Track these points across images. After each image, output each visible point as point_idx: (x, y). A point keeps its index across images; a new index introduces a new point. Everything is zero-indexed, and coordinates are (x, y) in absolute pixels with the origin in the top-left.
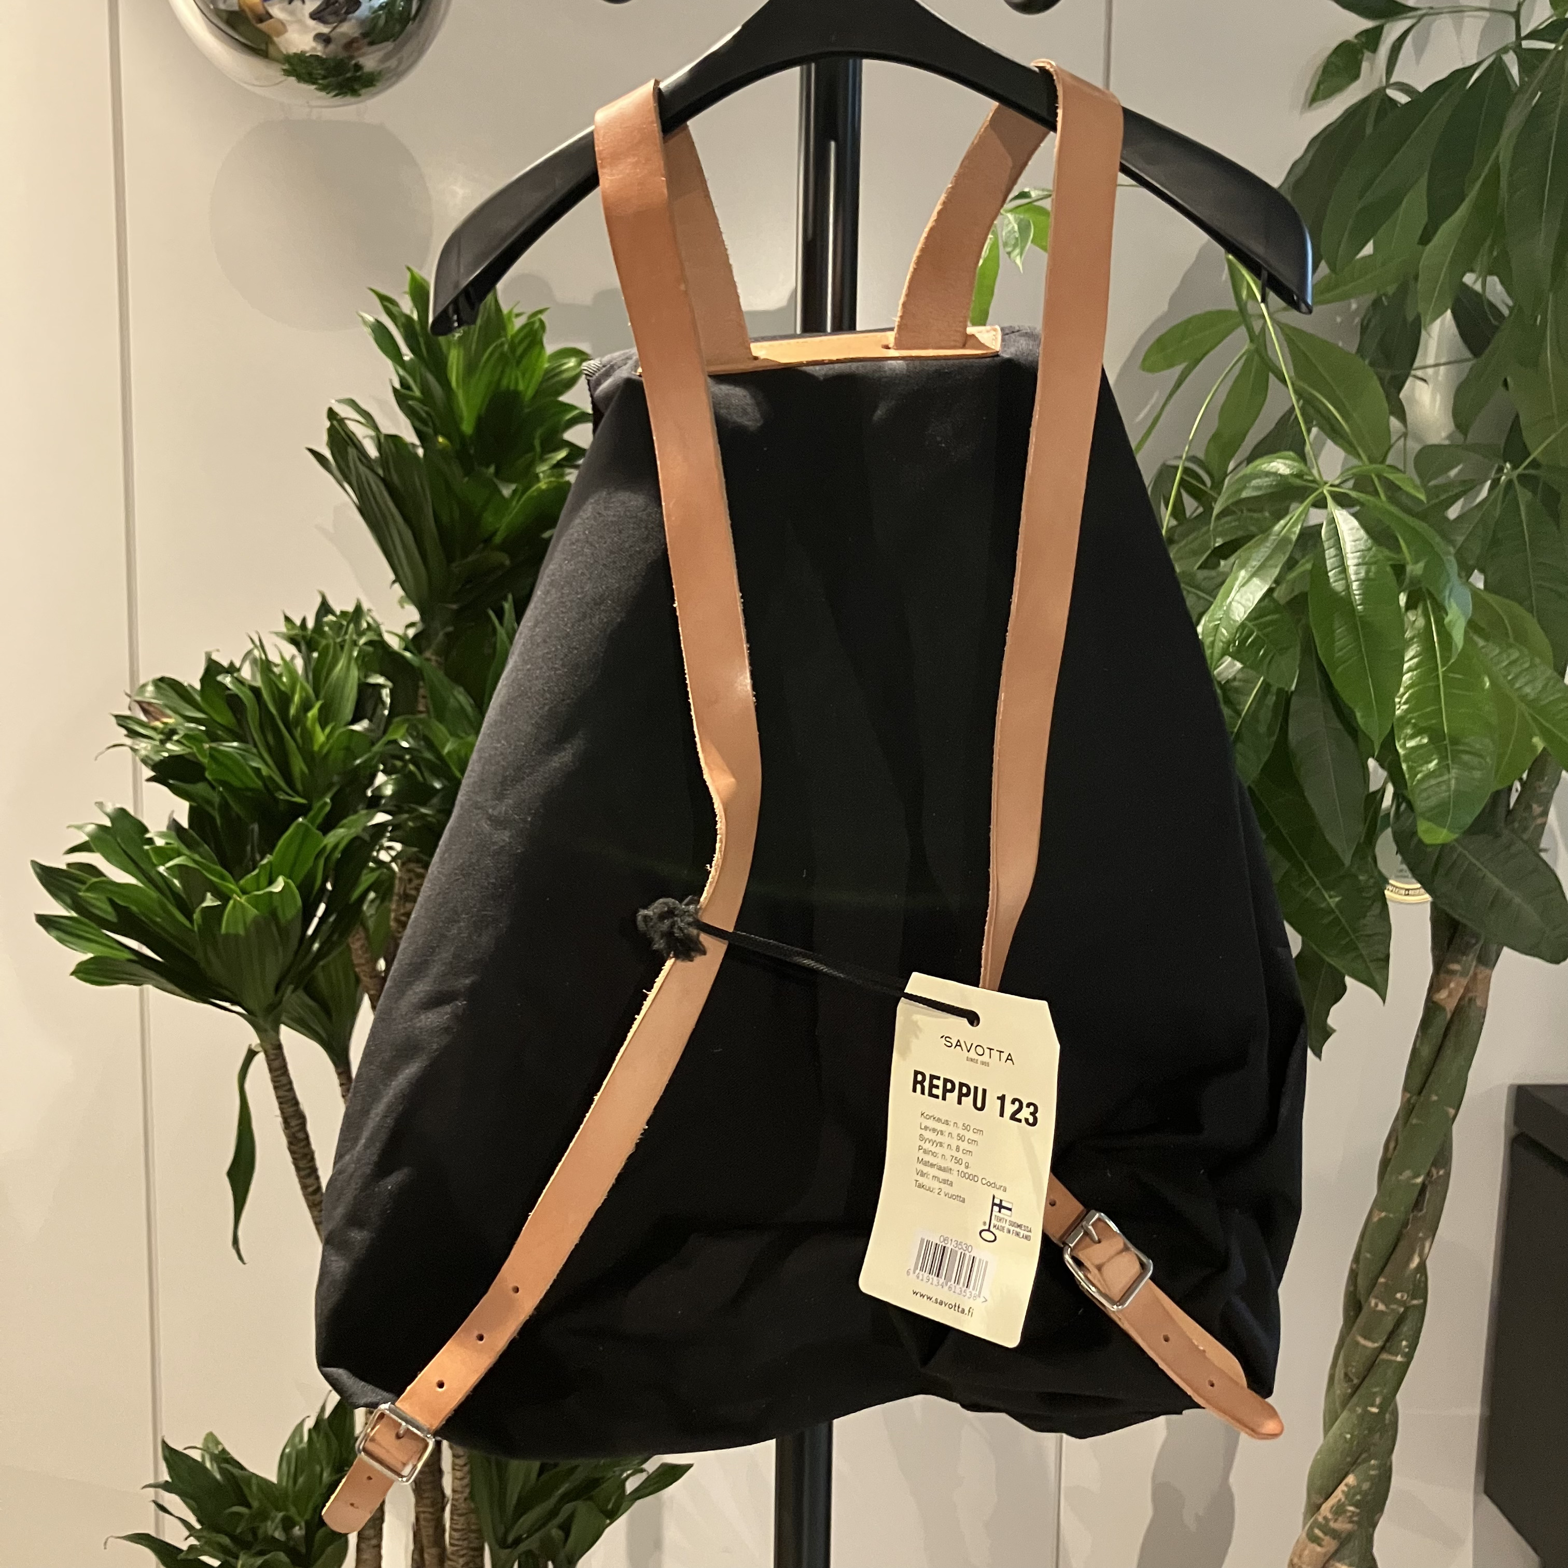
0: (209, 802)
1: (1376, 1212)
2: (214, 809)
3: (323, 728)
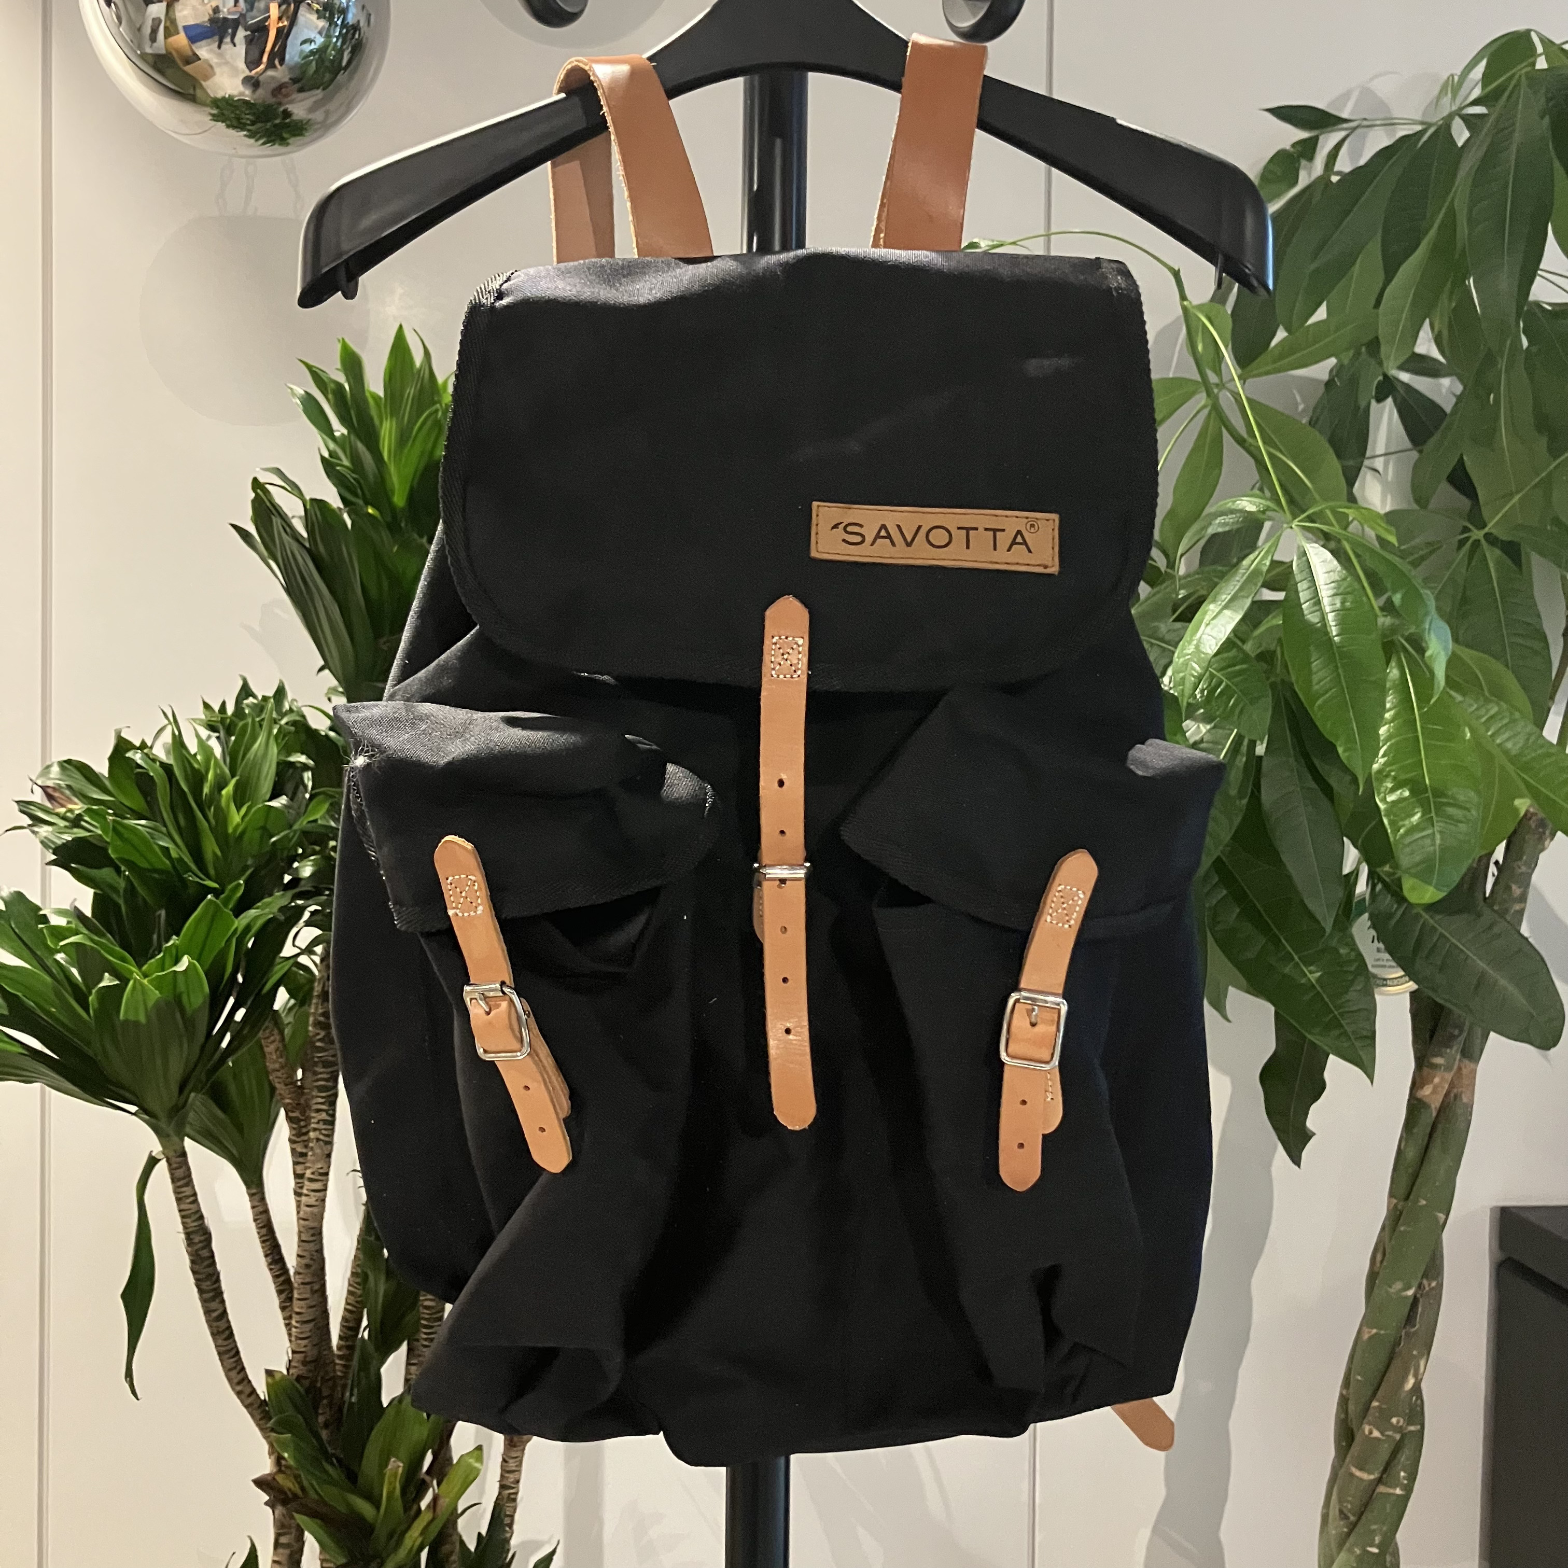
0: (115, 890)
1: (1366, 1329)
2: (119, 896)
3: (238, 810)
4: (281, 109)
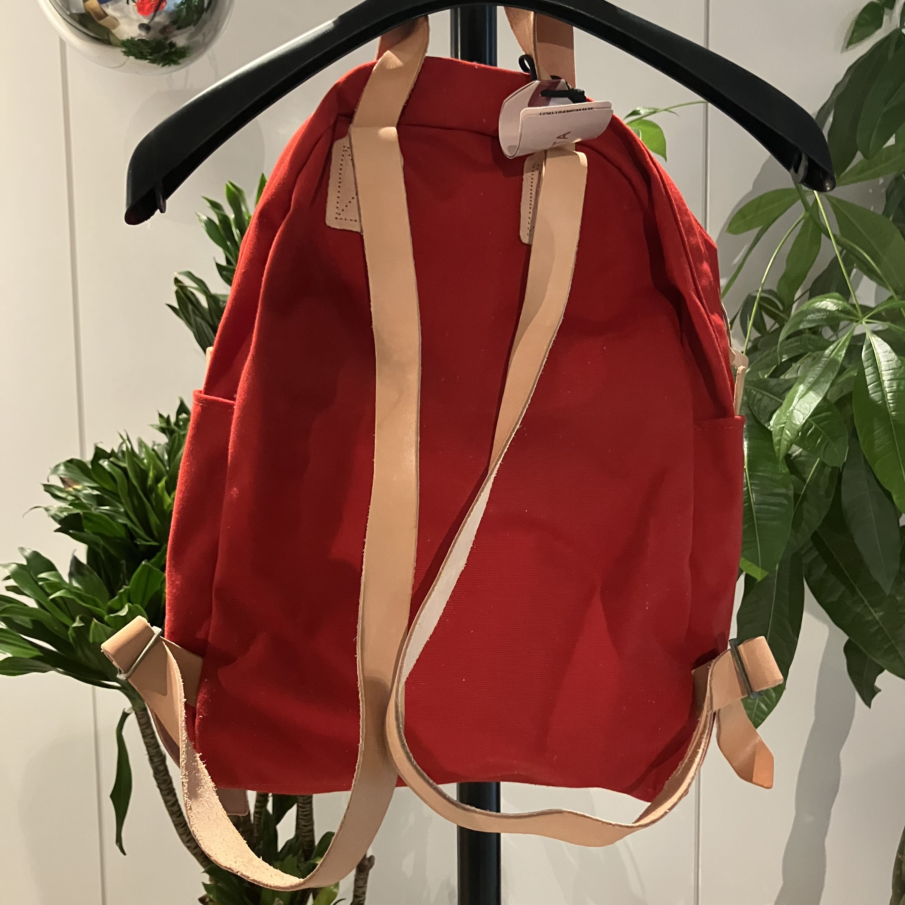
2: (100, 549)
4: (168, 42)
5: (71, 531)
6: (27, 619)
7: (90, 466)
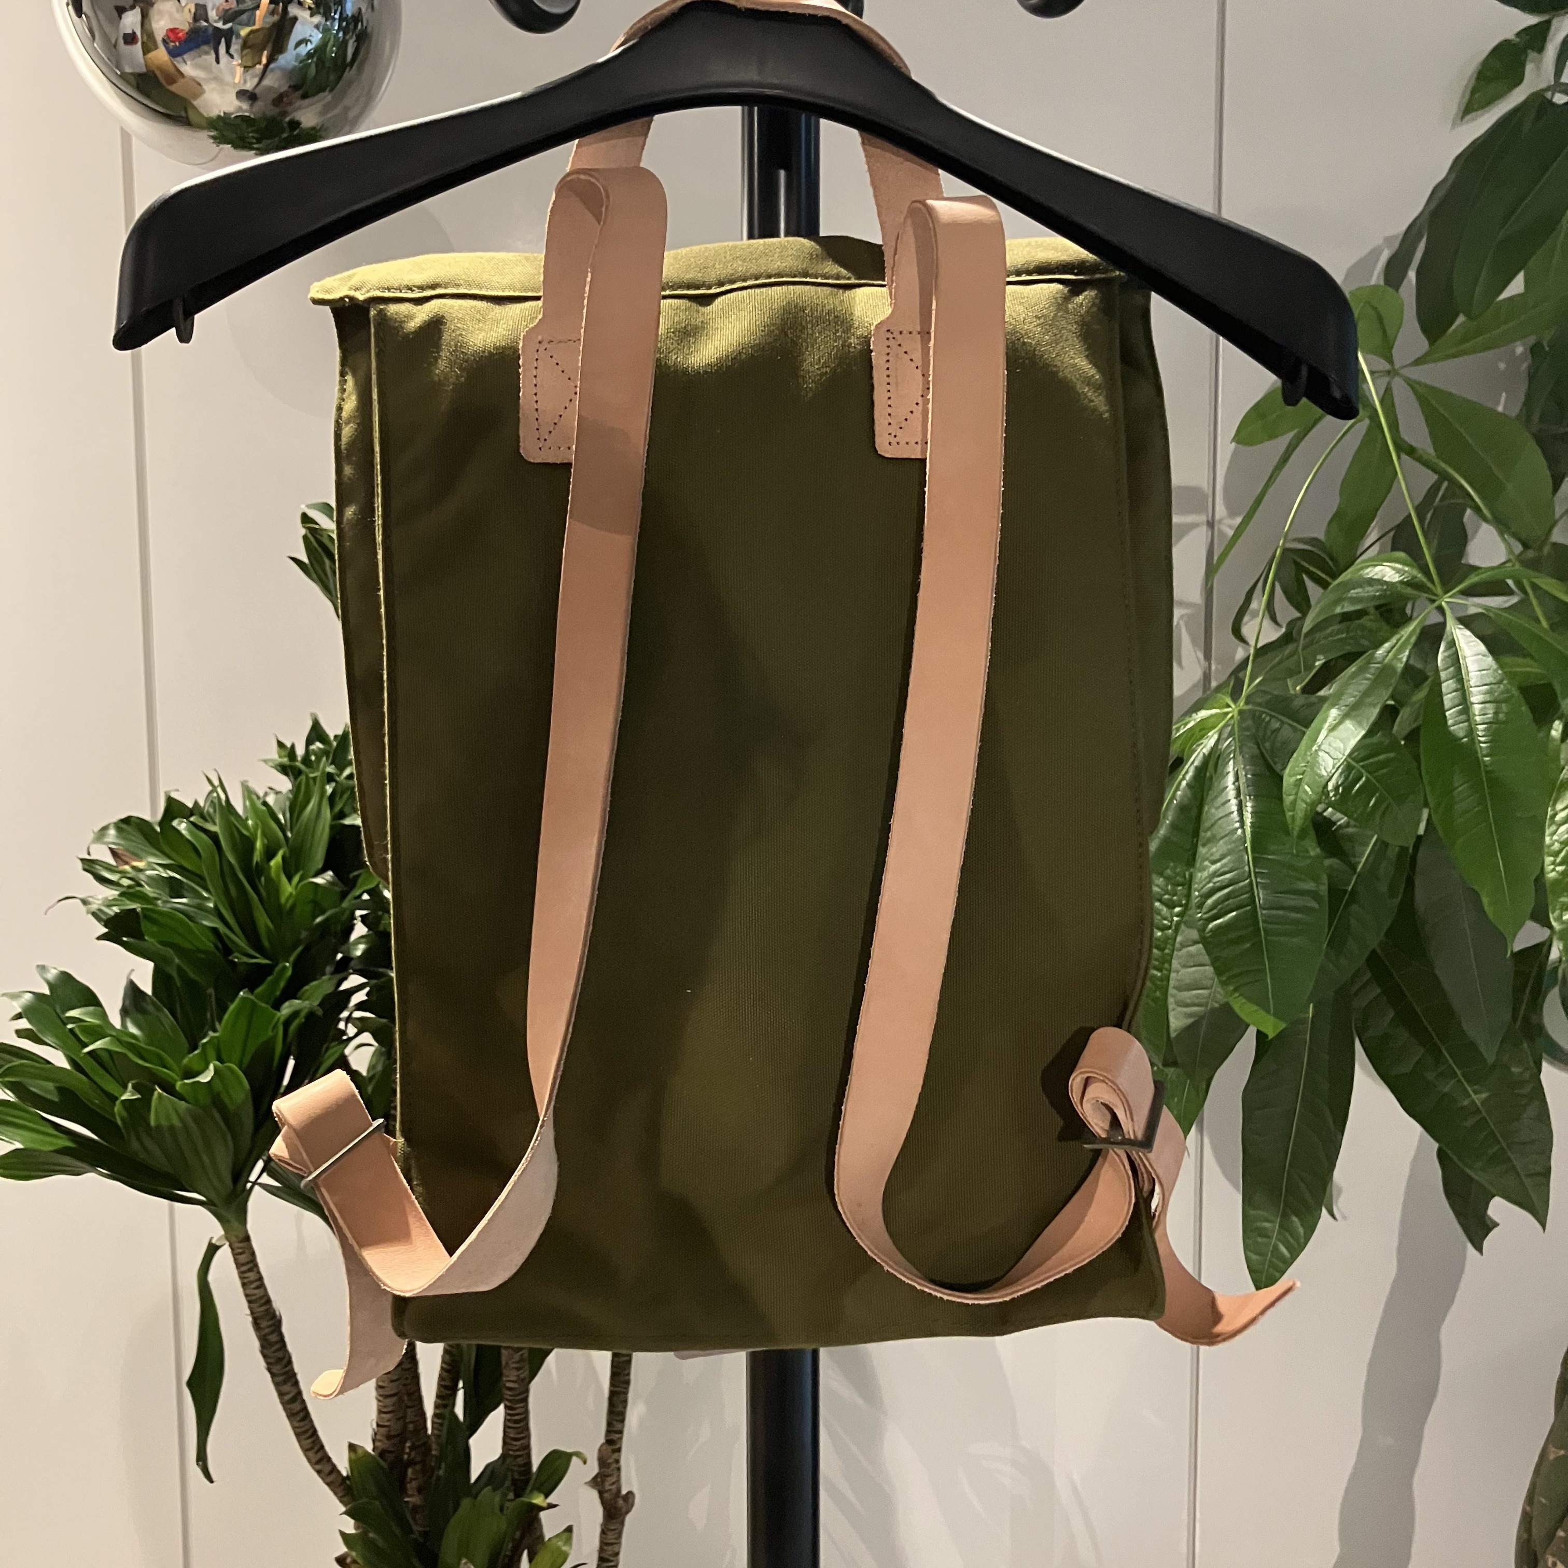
1: (1553, 1446)
2: (174, 969)
3: (290, 879)
5: (125, 939)
6: (50, 1086)
7: (158, 829)
